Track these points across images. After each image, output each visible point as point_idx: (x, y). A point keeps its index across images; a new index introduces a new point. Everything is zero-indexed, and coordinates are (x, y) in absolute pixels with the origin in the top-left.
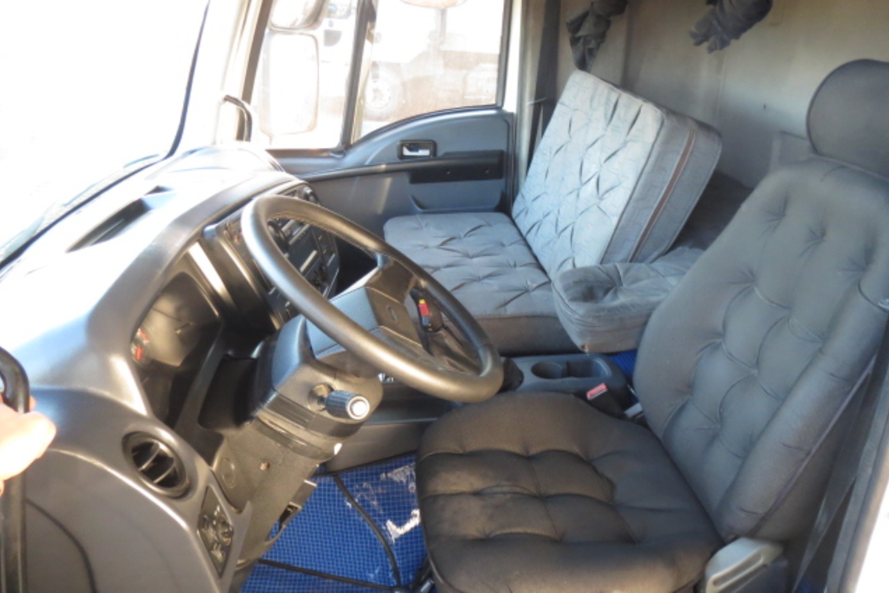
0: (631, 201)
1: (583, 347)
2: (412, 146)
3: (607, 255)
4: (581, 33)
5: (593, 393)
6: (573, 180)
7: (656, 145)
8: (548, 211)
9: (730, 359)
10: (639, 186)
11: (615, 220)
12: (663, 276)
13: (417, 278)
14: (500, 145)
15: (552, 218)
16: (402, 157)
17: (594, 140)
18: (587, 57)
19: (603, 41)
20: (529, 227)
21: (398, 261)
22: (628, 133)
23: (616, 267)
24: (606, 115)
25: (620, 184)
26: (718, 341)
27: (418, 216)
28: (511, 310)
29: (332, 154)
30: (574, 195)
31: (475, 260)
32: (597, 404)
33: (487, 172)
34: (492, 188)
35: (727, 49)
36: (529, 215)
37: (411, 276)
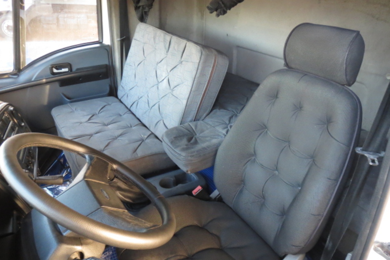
0: (192, 92)
1: (187, 171)
2: (58, 67)
3: (183, 119)
4: (141, 4)
5: (195, 192)
6: (152, 80)
7: (200, 64)
8: (141, 96)
9: (262, 167)
10: (194, 85)
11: (185, 102)
12: (214, 127)
13: (111, 164)
14: (104, 61)
15: (144, 99)
16: (53, 74)
17: (161, 60)
18: (144, 16)
19: (151, 8)
20: (131, 104)
21: (98, 157)
22: (182, 57)
23: (190, 125)
24: (165, 47)
25: (183, 83)
26: (253, 158)
27: (69, 104)
28: (140, 153)
29: (11, 76)
30: (155, 87)
31: (109, 126)
32: (199, 196)
33: (101, 76)
34: (104, 84)
35: (226, 15)
36: (129, 97)
37: (108, 164)
